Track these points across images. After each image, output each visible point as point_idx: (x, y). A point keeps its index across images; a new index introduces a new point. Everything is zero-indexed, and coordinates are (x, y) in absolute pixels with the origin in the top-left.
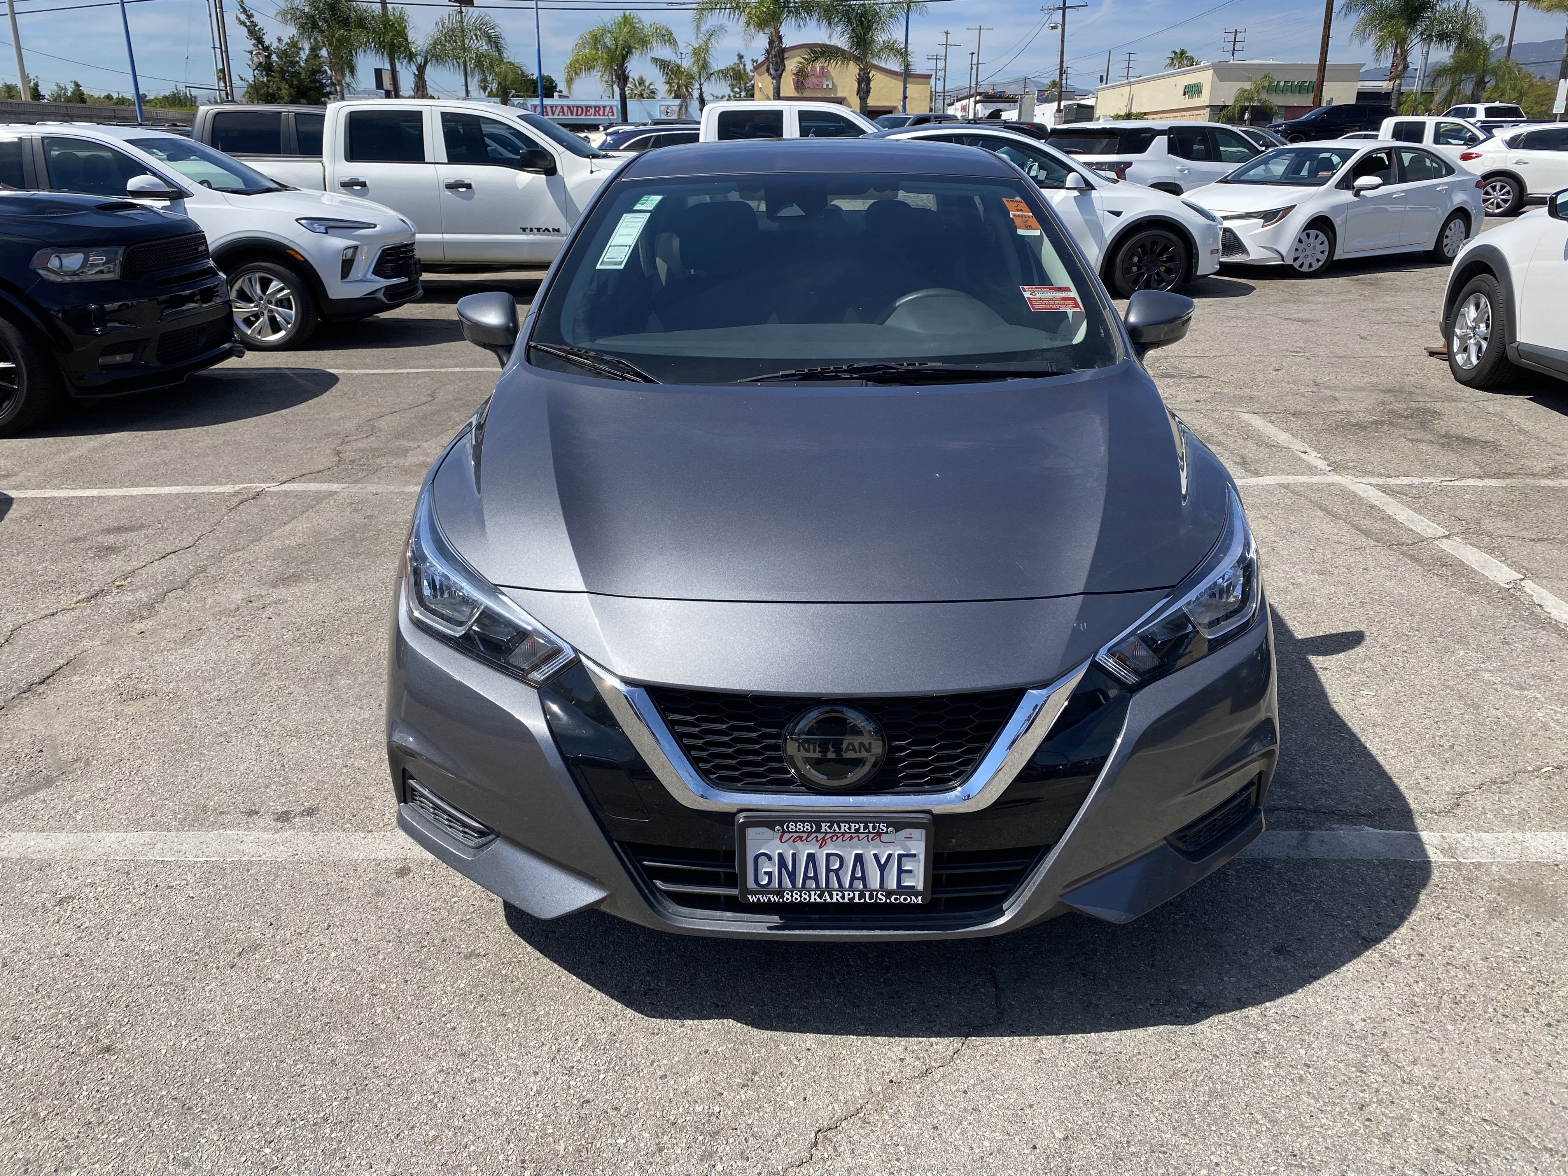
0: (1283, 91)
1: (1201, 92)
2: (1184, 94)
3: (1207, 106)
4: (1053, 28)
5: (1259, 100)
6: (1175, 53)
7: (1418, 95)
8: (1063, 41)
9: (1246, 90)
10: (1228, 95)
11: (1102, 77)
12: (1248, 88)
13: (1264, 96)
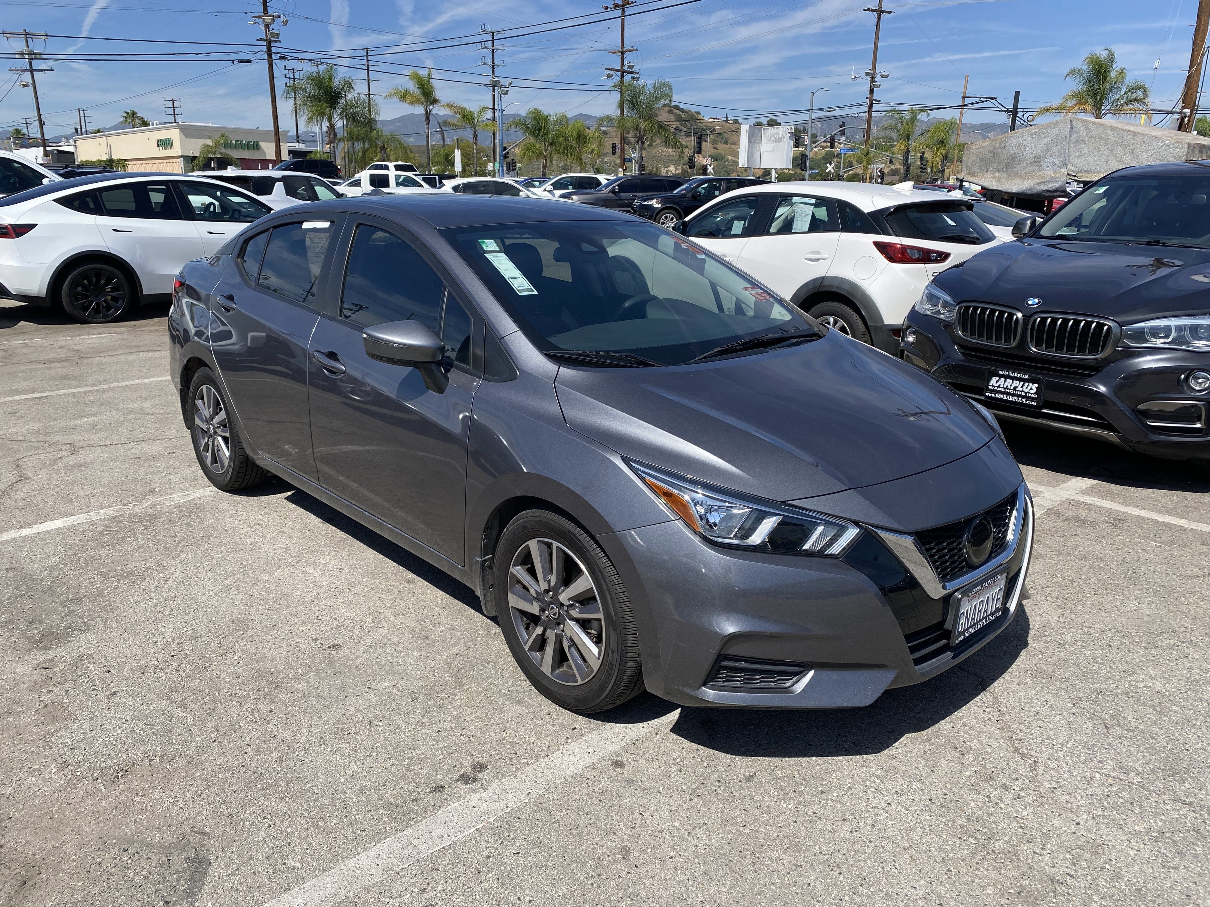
0: (236, 147)
1: (172, 145)
2: (158, 146)
3: (181, 156)
4: (25, 86)
5: (221, 154)
6: (127, 113)
7: (322, 153)
8: (37, 98)
9: (208, 146)
10: (195, 148)
11: (76, 129)
12: (211, 144)
13: (223, 150)
